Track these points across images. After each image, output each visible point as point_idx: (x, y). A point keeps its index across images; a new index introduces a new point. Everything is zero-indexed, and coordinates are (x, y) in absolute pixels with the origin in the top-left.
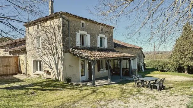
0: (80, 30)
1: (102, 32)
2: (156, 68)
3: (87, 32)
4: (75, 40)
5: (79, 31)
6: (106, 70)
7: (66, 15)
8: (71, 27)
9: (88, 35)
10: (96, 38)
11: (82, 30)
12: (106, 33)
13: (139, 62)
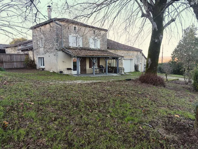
0: (72, 33)
1: (95, 35)
6: (98, 67)
9: (80, 37)
10: (88, 39)
11: (74, 33)
13: (137, 64)
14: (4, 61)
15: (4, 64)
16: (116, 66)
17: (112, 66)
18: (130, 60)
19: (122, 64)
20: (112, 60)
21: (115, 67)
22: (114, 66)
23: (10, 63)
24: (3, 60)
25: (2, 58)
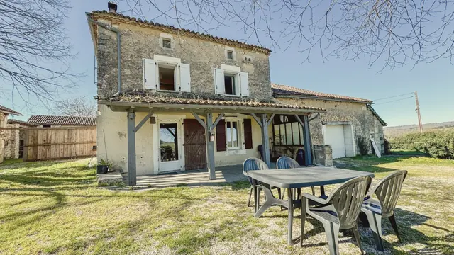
0: (157, 53)
1: (233, 62)
2: (423, 151)
3: (180, 59)
4: (139, 76)
5: (155, 55)
6: (246, 148)
7: (110, 19)
8: (126, 46)
9: (182, 65)
10: (211, 72)
11: (164, 55)
12: (243, 62)
13: (362, 135)
14: (52, 142)
15: (53, 148)
16: (302, 143)
17: (290, 142)
18: (341, 128)
19: (320, 136)
20: (289, 125)
21: (300, 145)
22: (296, 142)
23: (66, 146)
24: (50, 140)
25: (49, 138)
